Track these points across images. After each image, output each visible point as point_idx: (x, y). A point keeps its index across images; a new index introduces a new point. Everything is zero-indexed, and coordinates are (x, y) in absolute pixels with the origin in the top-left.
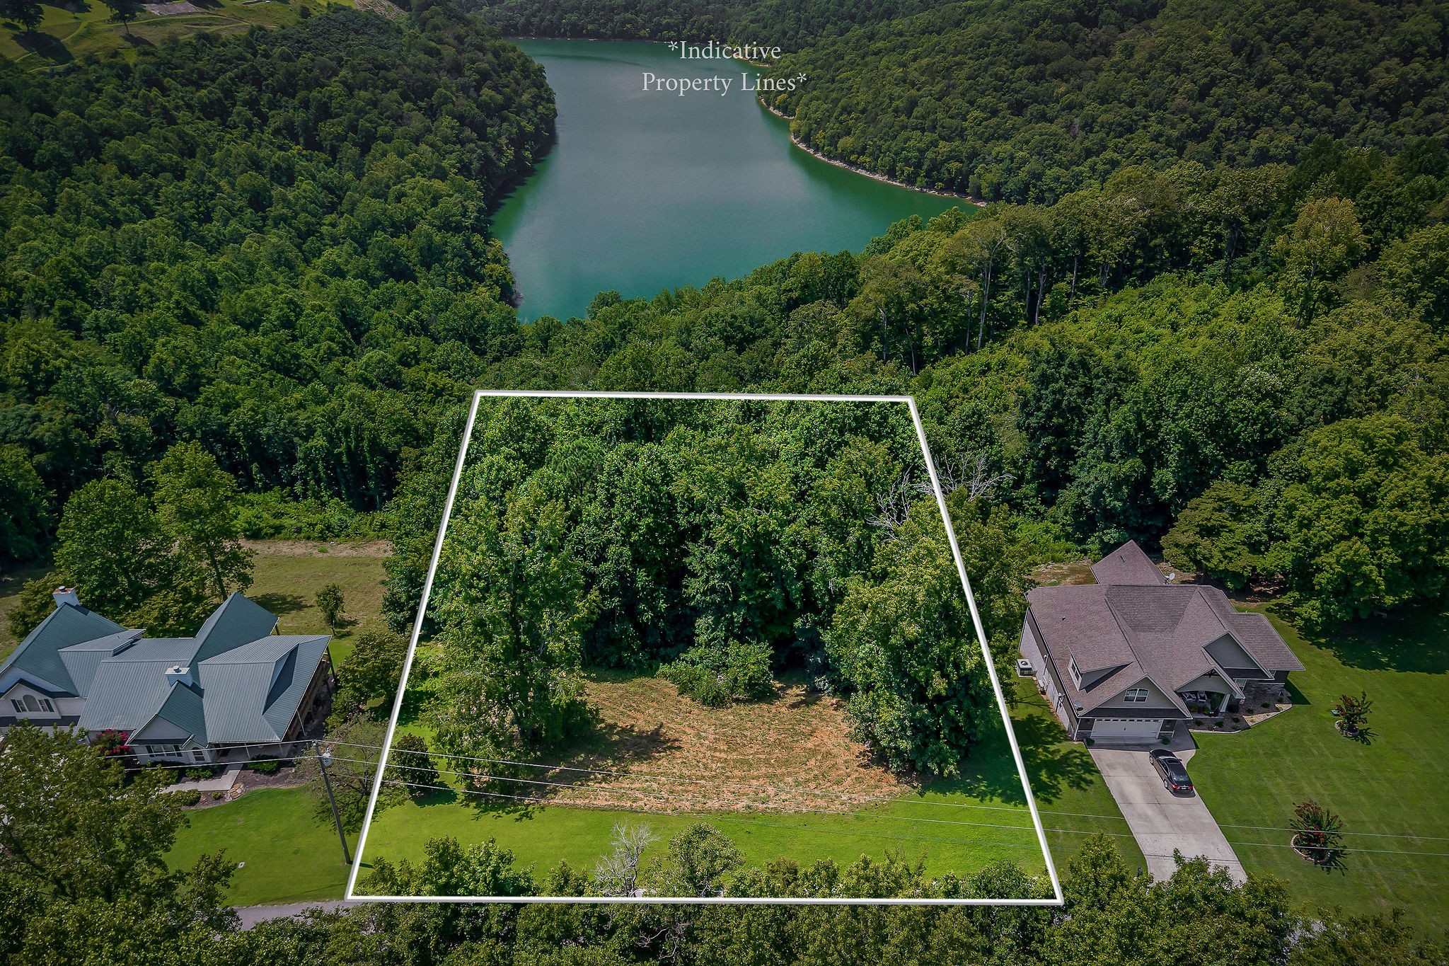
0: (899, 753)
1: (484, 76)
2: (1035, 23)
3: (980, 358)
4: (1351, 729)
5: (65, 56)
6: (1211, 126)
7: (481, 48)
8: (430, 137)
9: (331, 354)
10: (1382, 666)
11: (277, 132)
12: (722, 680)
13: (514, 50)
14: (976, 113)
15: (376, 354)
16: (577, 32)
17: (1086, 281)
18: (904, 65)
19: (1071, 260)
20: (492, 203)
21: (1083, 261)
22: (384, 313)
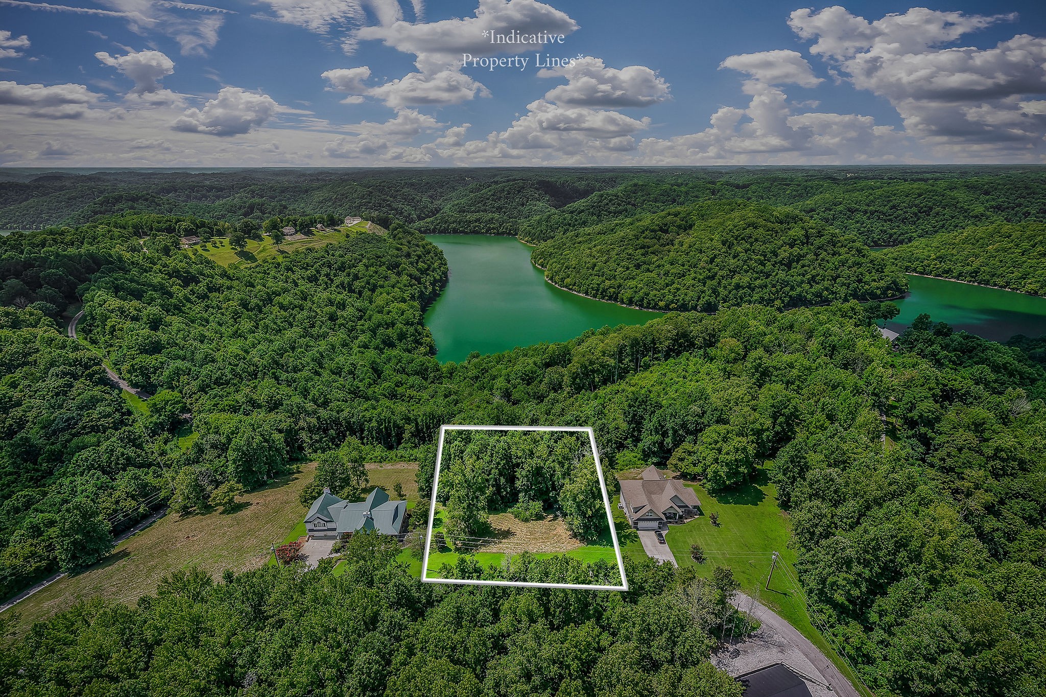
0: (580, 534)
1: (419, 257)
2: (643, 232)
3: (615, 387)
4: (715, 523)
5: (255, 260)
6: (716, 274)
7: (418, 246)
8: (399, 285)
9: (370, 384)
10: (730, 503)
11: (337, 286)
12: (528, 513)
13: (431, 244)
14: (620, 269)
15: (387, 384)
16: (455, 231)
17: (656, 356)
18: (590, 249)
19: (650, 348)
20: (424, 310)
21: (655, 349)
22: (388, 366)
